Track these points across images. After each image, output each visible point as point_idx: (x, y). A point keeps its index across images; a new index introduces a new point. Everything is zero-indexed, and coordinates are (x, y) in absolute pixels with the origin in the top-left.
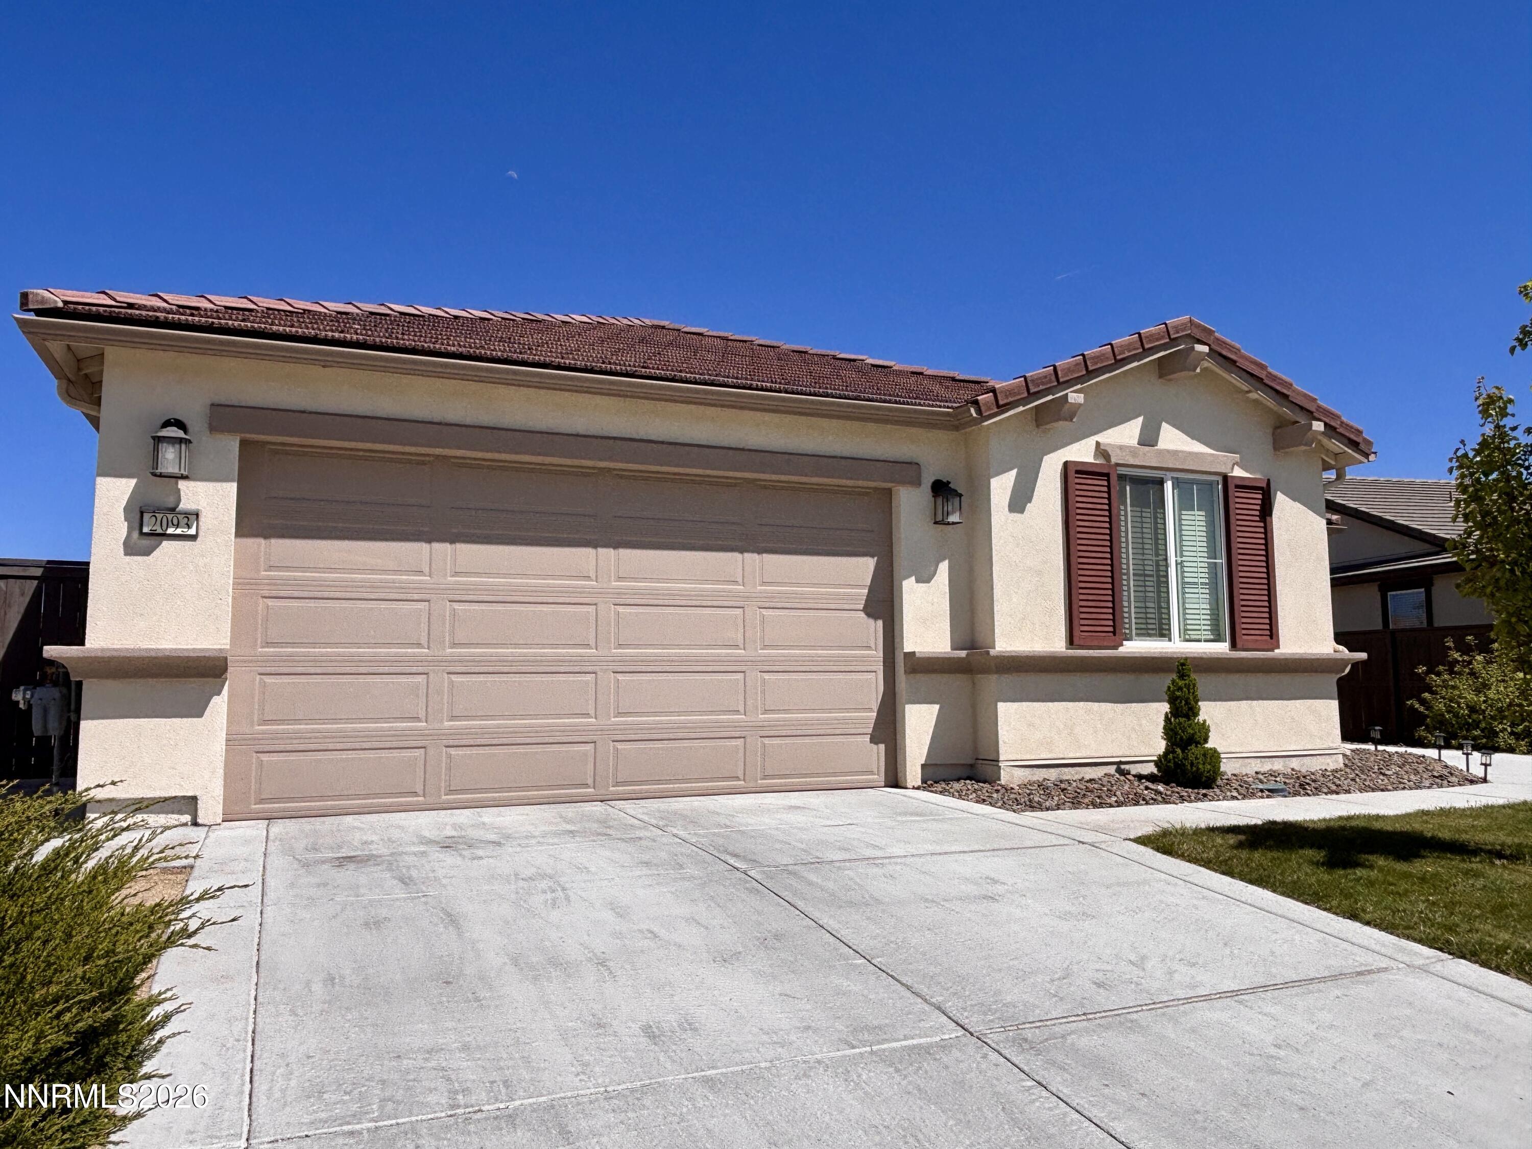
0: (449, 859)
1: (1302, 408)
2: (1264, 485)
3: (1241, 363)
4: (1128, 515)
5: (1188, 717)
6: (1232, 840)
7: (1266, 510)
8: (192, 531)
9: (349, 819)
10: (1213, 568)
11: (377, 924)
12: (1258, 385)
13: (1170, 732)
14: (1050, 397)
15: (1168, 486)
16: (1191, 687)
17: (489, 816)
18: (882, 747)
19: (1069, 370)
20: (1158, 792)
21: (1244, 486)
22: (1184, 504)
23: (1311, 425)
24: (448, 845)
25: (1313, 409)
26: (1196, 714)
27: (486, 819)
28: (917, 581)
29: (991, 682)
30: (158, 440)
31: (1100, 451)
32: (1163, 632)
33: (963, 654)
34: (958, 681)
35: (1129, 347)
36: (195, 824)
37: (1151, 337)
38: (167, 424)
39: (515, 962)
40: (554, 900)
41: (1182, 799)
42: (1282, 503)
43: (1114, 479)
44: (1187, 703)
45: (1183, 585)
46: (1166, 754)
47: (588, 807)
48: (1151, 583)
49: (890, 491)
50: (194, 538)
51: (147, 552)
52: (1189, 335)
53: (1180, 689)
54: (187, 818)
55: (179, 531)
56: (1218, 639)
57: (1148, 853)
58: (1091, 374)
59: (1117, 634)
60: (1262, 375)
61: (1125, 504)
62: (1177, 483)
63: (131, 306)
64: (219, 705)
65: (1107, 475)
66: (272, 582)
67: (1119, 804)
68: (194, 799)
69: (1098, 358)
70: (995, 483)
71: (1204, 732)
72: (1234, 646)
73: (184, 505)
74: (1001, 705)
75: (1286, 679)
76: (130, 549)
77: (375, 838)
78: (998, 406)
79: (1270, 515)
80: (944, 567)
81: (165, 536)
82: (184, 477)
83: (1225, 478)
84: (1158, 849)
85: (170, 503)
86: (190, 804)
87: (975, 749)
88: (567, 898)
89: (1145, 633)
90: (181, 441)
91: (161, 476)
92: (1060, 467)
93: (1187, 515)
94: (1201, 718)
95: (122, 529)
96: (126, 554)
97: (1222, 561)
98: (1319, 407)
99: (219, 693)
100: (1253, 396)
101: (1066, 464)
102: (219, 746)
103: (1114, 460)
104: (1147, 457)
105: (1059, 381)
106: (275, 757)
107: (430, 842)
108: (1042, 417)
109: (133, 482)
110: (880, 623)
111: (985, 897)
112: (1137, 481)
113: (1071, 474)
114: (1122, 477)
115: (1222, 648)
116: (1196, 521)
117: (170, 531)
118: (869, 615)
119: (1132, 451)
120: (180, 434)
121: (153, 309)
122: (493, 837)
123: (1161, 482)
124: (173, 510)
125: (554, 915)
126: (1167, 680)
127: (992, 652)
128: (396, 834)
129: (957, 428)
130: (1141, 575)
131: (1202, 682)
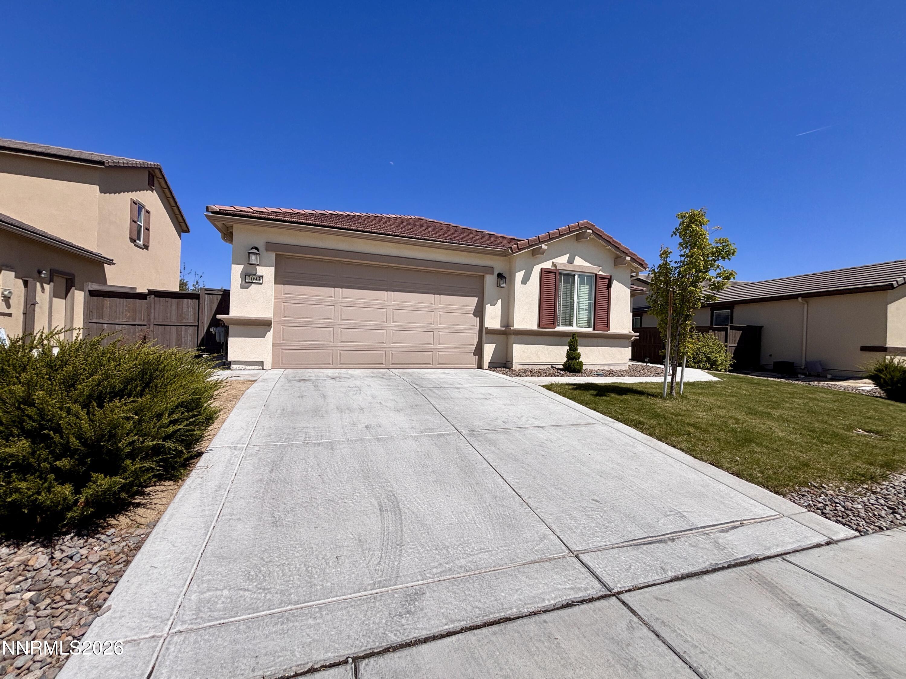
0: (333, 381)
1: (624, 252)
2: (609, 277)
3: (604, 236)
4: (562, 286)
5: (574, 351)
6: (571, 387)
7: (609, 286)
8: (261, 282)
9: (309, 370)
10: (590, 304)
11: (302, 397)
12: (609, 244)
13: (568, 356)
14: (536, 247)
15: (576, 277)
16: (576, 342)
17: (351, 371)
18: (477, 357)
19: (543, 238)
20: (560, 373)
21: (602, 278)
22: (581, 283)
23: (626, 258)
24: (333, 378)
25: (628, 252)
26: (577, 350)
27: (349, 372)
28: (491, 305)
29: (512, 338)
30: (250, 253)
31: (554, 265)
32: (571, 324)
33: (504, 329)
34: (503, 337)
35: (565, 230)
36: (263, 369)
37: (573, 227)
38: (252, 248)
39: (337, 408)
40: (356, 394)
41: (567, 376)
42: (615, 284)
43: (557, 274)
44: (574, 346)
45: (579, 309)
46: (567, 361)
47: (382, 370)
48: (568, 308)
49: (484, 276)
50: (261, 284)
51: (247, 288)
52: (586, 227)
53: (572, 342)
54: (261, 367)
55: (257, 282)
56: (589, 327)
57: (544, 390)
58: (551, 239)
59: (554, 324)
60: (611, 241)
61: (561, 282)
62: (579, 276)
63: (241, 211)
64: (270, 334)
65: (555, 273)
66: (286, 298)
67: (546, 376)
68: (263, 362)
69: (554, 234)
70: (517, 274)
71: (579, 356)
72: (594, 329)
73: (258, 274)
74: (514, 345)
75: (611, 340)
76: (242, 287)
77: (313, 375)
78: (518, 249)
79: (611, 287)
80: (500, 301)
81: (252, 283)
82: (258, 265)
83: (596, 274)
84: (547, 389)
85: (254, 272)
86: (261, 363)
87: (507, 358)
88: (360, 393)
89: (565, 324)
90: (256, 254)
91: (251, 264)
92: (540, 269)
93: (582, 287)
94: (578, 351)
95: (240, 280)
96: (241, 288)
97: (593, 302)
98: (630, 252)
99: (269, 331)
100: (608, 248)
101: (542, 269)
102: (270, 346)
103: (558, 268)
104: (570, 267)
105: (540, 241)
106: (287, 351)
107: (329, 377)
108: (535, 253)
109: (243, 266)
110: (478, 318)
111: (485, 399)
112: (565, 275)
113: (543, 272)
114: (560, 274)
115: (590, 330)
116: (585, 289)
117: (254, 281)
118: (474, 316)
119: (565, 265)
120: (256, 251)
121: (248, 212)
122: (348, 376)
123: (574, 275)
124: (255, 275)
125: (355, 397)
126: (568, 339)
127: (512, 328)
128: (321, 374)
129: (505, 256)
130: (565, 306)
131: (579, 340)
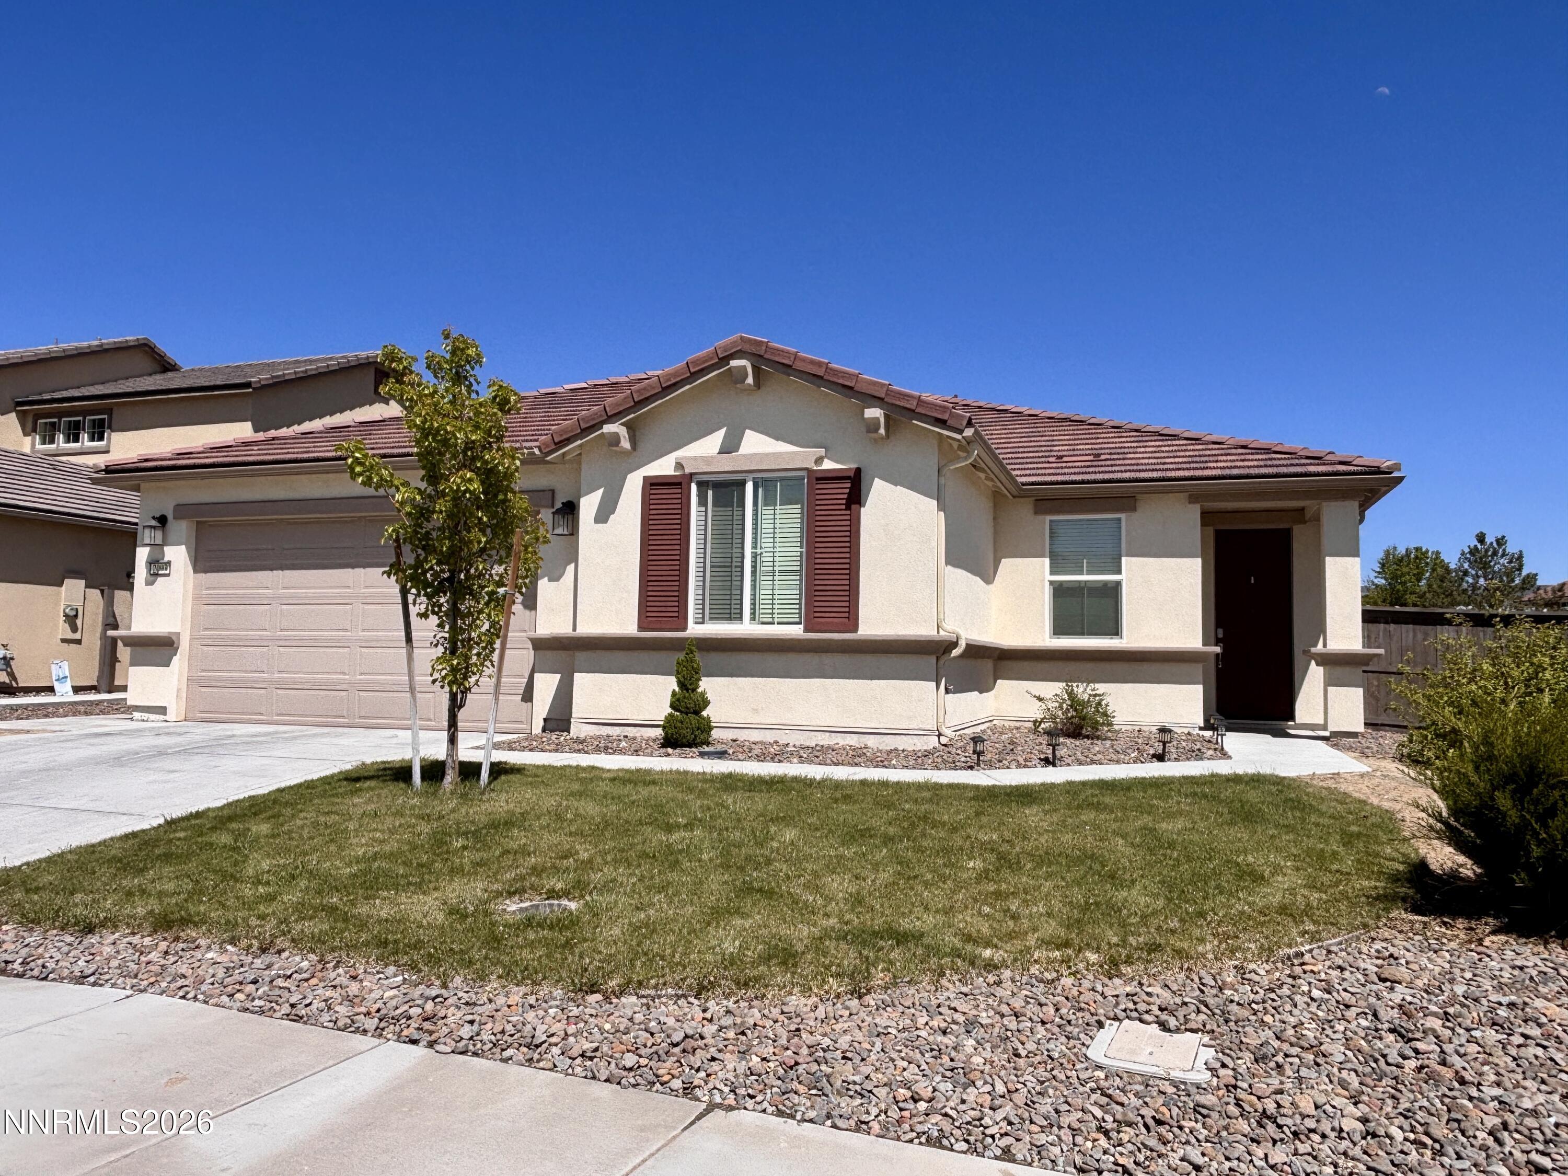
2: (855, 474)
4: (710, 515)
5: (689, 690)
7: (853, 499)
8: (169, 572)
13: (676, 703)
15: (749, 487)
19: (617, 405)
21: (830, 478)
22: (766, 502)
28: (550, 580)
31: (681, 464)
32: (735, 615)
35: (677, 374)
37: (700, 360)
42: (880, 489)
44: (690, 677)
45: (758, 574)
46: (666, 717)
50: (168, 575)
51: (153, 584)
52: (740, 351)
55: (164, 572)
58: (639, 404)
59: (681, 618)
61: (707, 505)
64: (177, 662)
65: (686, 483)
66: (210, 596)
68: (165, 709)
69: (643, 389)
71: (703, 702)
72: (809, 628)
73: (166, 559)
74: (576, 676)
78: (556, 444)
79: (859, 501)
80: (570, 569)
81: (158, 575)
82: (165, 545)
83: (811, 472)
85: (161, 558)
86: (162, 710)
89: (716, 617)
92: (642, 481)
94: (703, 691)
95: (145, 573)
96: (146, 585)
97: (804, 549)
99: (176, 656)
101: (647, 478)
102: (175, 681)
103: (693, 471)
104: (727, 464)
105: (609, 415)
106: (211, 689)
109: (149, 549)
112: (715, 485)
113: (651, 486)
114: (702, 484)
115: (796, 631)
117: (161, 572)
119: (712, 460)
123: (742, 484)
124: (162, 562)
130: (721, 566)
